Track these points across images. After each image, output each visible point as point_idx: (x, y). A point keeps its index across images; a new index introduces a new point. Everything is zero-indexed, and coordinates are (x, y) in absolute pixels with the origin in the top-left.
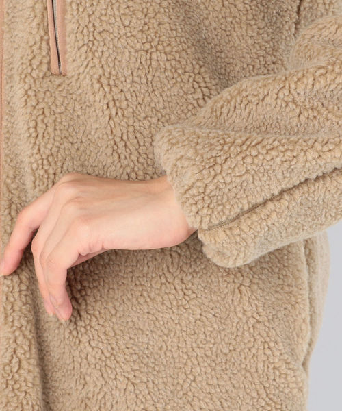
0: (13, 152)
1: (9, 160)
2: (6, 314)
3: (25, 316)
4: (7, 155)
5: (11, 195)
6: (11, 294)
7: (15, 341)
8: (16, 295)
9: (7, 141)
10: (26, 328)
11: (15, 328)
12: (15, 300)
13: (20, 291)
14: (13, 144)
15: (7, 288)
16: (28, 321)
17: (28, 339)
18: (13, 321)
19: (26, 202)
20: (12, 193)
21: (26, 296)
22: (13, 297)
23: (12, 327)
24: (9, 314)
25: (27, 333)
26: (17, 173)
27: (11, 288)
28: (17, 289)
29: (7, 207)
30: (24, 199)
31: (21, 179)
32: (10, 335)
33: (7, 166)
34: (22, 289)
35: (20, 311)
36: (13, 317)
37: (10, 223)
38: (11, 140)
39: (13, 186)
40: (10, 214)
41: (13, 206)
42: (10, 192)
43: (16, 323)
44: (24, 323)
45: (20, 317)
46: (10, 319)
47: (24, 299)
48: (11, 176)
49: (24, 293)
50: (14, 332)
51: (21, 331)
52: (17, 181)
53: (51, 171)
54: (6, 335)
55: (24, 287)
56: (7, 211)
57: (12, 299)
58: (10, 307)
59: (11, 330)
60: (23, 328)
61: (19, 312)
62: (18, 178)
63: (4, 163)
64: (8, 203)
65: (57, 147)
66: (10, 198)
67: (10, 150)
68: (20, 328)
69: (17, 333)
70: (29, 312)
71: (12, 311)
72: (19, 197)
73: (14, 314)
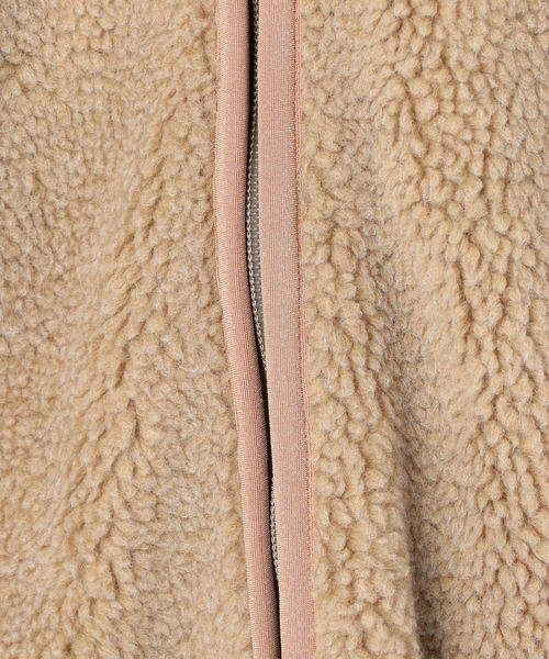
0: (334, 72)
1: (321, 98)
2: (331, 563)
3: (389, 568)
4: (314, 84)
5: (331, 203)
6: (340, 504)
7: (364, 645)
8: (357, 504)
9: (313, 39)
10: (394, 604)
11: (359, 606)
12: (355, 522)
13: (367, 493)
14: (334, 48)
15: (330, 488)
16: (396, 584)
17: (403, 636)
18: (351, 585)
19: (376, 222)
20: (333, 197)
21: (386, 506)
22: (349, 513)
23: (351, 602)
24: (338, 563)
25: (398, 619)
26: (348, 135)
27: (342, 486)
28: (357, 488)
29: (323, 239)
30: (369, 213)
31: (358, 152)
32: (347, 627)
33: (316, 114)
34: (372, 485)
35: (372, 553)
36: (352, 572)
37: (330, 289)
38: (327, 35)
39: (337, 175)
40: (329, 260)
41: (340, 237)
42: (327, 193)
43: (362, 590)
44: (386, 589)
45: (372, 571)
46: (344, 578)
47: (380, 517)
48: (331, 146)
49: (379, 497)
50: (358, 617)
51: (379, 614)
52: (346, 158)
53: (481, 121)
54: (334, 627)
55: (378, 481)
56: (322, 252)
57: (345, 520)
58: (340, 542)
59: (350, 611)
60: (386, 606)
61: (368, 558)
62: (350, 150)
63: (308, 106)
64: (323, 228)
65: (497, 45)
66: (329, 213)
67: (324, 68)
68: (376, 604)
69: (368, 620)
70: (400, 553)
71: (346, 554)
72: (355, 210)
73: (355, 564)
